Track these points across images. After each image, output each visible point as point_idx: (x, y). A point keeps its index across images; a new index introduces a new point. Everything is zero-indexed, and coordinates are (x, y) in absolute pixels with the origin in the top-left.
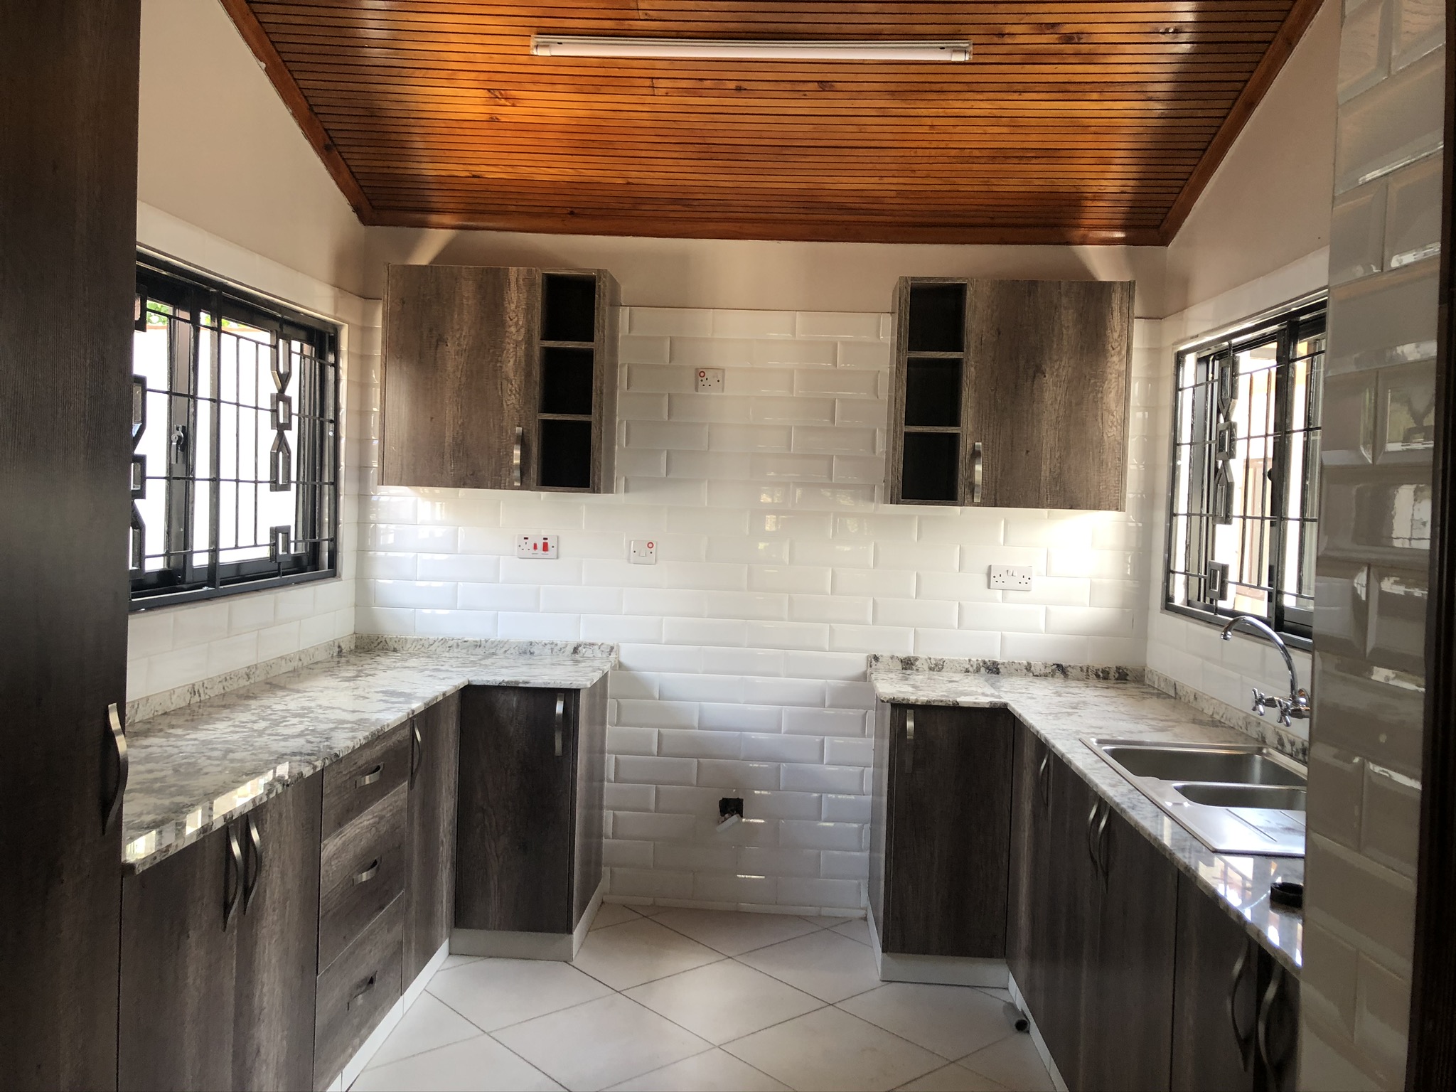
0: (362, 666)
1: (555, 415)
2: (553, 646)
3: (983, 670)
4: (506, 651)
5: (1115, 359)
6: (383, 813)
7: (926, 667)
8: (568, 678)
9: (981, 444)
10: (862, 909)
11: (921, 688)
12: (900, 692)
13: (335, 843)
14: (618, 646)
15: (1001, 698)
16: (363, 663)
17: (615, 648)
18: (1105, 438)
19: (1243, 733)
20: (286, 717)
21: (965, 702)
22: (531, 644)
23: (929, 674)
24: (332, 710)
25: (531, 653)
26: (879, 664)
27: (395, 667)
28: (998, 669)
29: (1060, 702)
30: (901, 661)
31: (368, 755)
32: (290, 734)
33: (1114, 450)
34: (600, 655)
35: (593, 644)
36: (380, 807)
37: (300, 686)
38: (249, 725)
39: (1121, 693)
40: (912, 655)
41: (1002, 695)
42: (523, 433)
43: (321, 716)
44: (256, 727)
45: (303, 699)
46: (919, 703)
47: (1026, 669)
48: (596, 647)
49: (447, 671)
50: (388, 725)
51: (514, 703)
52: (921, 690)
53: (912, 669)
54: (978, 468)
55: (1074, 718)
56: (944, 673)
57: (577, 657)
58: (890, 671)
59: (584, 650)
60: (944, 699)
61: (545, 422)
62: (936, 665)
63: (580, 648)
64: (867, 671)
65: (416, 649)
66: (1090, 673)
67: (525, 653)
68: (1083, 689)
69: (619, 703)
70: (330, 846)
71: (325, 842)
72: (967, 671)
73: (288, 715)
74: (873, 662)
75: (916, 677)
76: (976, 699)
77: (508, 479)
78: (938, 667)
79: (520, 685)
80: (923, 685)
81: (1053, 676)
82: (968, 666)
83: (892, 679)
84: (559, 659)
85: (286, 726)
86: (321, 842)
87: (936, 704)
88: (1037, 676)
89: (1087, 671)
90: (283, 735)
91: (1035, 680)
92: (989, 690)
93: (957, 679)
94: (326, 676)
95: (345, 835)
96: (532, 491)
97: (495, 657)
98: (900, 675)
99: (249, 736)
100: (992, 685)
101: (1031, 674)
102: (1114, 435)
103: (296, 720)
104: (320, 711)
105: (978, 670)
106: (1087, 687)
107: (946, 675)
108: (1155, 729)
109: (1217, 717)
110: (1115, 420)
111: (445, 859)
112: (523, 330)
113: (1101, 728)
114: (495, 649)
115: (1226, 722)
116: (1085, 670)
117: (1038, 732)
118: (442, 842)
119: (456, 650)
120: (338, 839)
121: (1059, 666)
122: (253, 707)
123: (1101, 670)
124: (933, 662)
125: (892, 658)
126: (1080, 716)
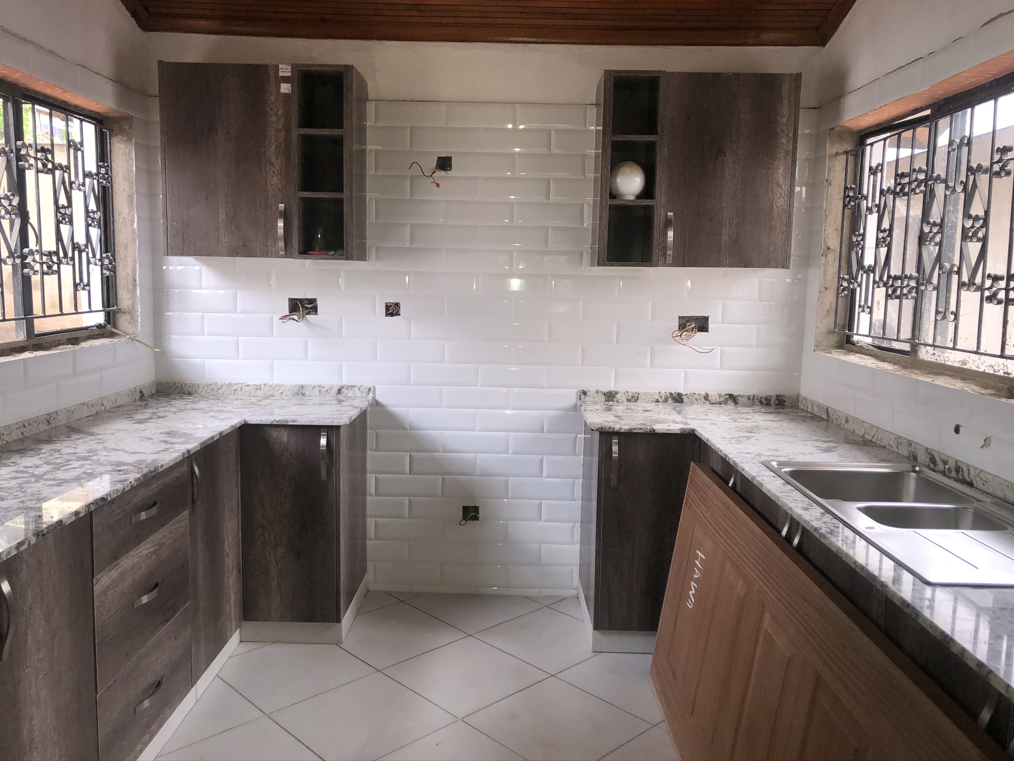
0: (157, 409)
1: (312, 193)
2: (321, 389)
3: (670, 400)
4: (282, 393)
5: (784, 140)
6: (164, 540)
7: (624, 399)
8: (331, 416)
9: (672, 213)
10: (574, 589)
11: (622, 417)
12: (606, 421)
13: (109, 576)
14: (374, 387)
15: (689, 425)
16: (159, 405)
17: (372, 389)
18: (775, 207)
19: (894, 451)
20: (70, 460)
21: (659, 429)
22: (302, 387)
23: (627, 405)
24: (115, 452)
25: (303, 394)
26: (586, 397)
27: (185, 409)
28: (682, 399)
29: (737, 427)
30: (605, 394)
31: (144, 493)
32: (68, 478)
33: (781, 218)
34: (360, 395)
35: (354, 386)
36: (160, 536)
37: (94, 430)
38: (31, 470)
39: (785, 418)
40: (613, 390)
41: (689, 421)
42: (285, 209)
43: (103, 459)
44: (37, 472)
45: (94, 442)
46: (622, 431)
47: (705, 398)
48: (357, 389)
49: (229, 412)
50: (162, 466)
51: (285, 438)
52: (622, 419)
53: (613, 401)
54: (670, 234)
55: (752, 440)
56: (638, 404)
57: (341, 397)
58: (595, 403)
59: (347, 391)
60: (642, 427)
61: (304, 200)
62: (633, 397)
63: (343, 390)
64: (576, 403)
65: (207, 392)
66: (755, 401)
67: (297, 394)
68: (752, 414)
69: (376, 433)
70: (103, 581)
71: (98, 577)
72: (657, 401)
73: (73, 458)
74: (582, 396)
75: (616, 408)
76: (669, 426)
77: (274, 249)
78: (634, 398)
79: (289, 423)
80: (624, 414)
81: (726, 404)
82: (657, 397)
83: (597, 410)
84: (325, 399)
85: (66, 470)
86: (93, 577)
87: (636, 431)
88: (713, 404)
89: (753, 399)
90: (60, 479)
91: (713, 408)
92: (679, 418)
93: (649, 409)
94: (123, 419)
95: (121, 566)
96: (295, 258)
97: (272, 398)
98: (604, 406)
99: (27, 482)
100: (679, 413)
101: (708, 403)
102: (782, 205)
103: (76, 464)
104: (105, 453)
105: (666, 400)
106: (755, 412)
107: (640, 405)
108: (820, 450)
109: (868, 437)
110: (783, 192)
111: (231, 568)
112: (282, 120)
113: (777, 451)
114: (273, 391)
115: (877, 442)
116: (751, 398)
117: (726, 456)
118: (228, 554)
119: (240, 393)
120: (113, 571)
121: (731, 396)
122: (43, 451)
123: (764, 398)
124: (630, 394)
125: (597, 392)
126: (757, 439)
